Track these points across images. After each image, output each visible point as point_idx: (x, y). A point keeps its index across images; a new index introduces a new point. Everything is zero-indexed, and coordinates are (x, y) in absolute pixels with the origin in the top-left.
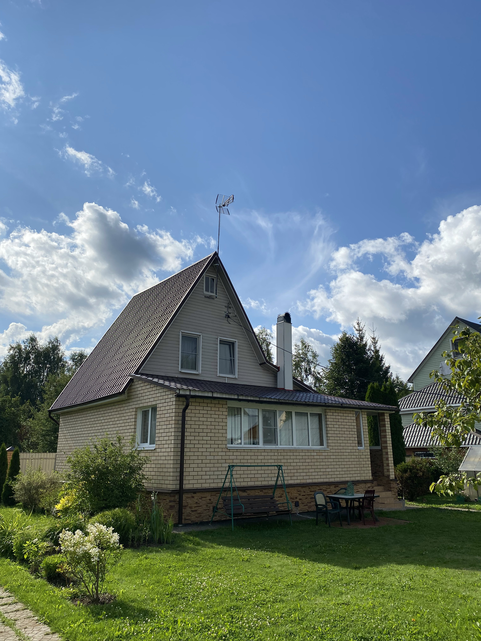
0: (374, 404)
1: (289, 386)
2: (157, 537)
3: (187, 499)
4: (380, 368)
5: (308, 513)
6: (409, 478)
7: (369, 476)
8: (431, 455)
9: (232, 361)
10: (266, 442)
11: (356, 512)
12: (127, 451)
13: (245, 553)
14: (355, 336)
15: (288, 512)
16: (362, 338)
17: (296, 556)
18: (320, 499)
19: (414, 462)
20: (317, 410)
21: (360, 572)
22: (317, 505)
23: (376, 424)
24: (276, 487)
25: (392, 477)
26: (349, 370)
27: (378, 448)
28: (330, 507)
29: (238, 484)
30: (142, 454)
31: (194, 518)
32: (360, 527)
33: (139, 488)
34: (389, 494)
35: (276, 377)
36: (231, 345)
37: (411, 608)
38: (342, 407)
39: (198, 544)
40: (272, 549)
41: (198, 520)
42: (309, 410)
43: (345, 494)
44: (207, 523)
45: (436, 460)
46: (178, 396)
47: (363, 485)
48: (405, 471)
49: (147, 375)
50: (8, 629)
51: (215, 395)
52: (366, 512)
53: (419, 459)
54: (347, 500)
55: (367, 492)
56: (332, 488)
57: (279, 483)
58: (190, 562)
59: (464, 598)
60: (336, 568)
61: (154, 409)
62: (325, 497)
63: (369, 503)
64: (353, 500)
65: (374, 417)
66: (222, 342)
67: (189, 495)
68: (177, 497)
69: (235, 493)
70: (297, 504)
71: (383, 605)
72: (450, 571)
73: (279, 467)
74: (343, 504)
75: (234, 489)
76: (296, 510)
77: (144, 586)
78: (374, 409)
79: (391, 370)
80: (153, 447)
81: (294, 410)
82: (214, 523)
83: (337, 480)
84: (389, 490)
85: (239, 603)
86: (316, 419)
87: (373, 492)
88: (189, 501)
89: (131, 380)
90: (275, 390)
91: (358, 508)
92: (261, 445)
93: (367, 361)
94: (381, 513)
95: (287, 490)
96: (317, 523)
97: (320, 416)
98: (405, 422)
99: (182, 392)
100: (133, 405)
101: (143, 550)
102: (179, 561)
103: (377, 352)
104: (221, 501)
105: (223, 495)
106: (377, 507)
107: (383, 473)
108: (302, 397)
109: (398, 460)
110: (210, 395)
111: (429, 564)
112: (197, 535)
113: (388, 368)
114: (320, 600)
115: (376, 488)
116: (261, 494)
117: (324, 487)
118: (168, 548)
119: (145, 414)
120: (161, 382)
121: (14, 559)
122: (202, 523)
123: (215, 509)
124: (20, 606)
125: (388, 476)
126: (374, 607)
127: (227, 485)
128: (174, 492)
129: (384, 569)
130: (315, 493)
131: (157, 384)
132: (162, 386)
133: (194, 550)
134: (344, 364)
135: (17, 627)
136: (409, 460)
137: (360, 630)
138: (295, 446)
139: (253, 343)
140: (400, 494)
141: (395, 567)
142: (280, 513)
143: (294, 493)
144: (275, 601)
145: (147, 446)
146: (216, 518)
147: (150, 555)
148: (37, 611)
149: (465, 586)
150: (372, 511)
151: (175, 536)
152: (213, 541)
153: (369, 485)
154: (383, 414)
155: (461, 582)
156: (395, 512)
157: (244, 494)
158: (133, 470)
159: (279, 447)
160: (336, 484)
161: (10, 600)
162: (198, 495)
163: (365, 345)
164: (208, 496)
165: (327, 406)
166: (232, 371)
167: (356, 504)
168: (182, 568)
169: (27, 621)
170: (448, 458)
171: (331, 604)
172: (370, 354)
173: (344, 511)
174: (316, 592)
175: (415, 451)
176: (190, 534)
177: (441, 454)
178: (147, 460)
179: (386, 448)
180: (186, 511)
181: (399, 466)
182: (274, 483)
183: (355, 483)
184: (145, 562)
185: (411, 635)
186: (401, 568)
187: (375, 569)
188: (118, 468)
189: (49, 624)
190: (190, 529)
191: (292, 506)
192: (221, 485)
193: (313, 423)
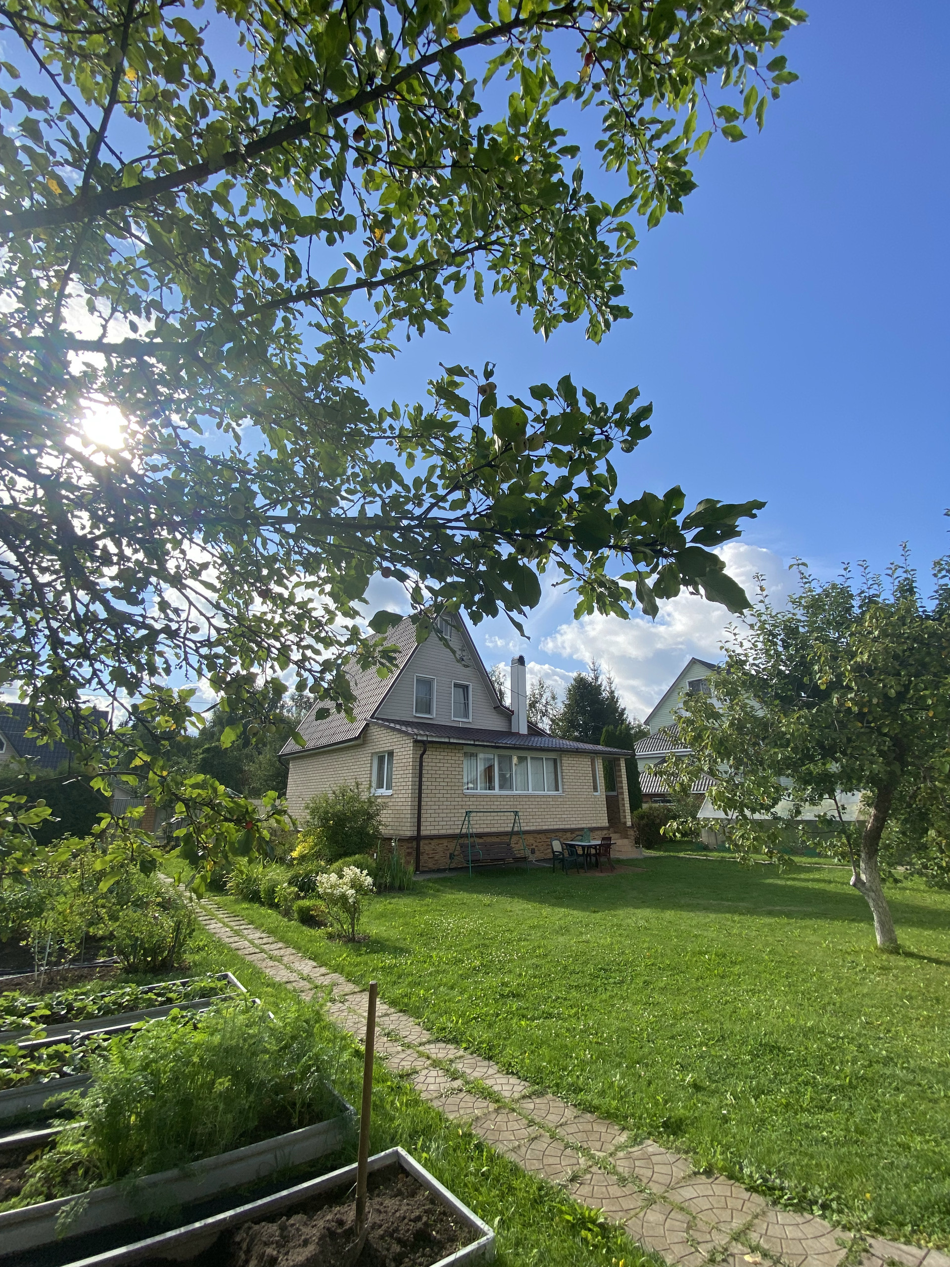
0: (609, 749)
1: (524, 730)
2: (397, 884)
3: (425, 846)
4: (616, 709)
5: (544, 860)
6: (647, 825)
7: (605, 822)
8: (669, 801)
9: (466, 705)
10: (501, 787)
11: (593, 859)
12: (364, 796)
13: (486, 899)
14: (589, 676)
15: (525, 859)
16: (597, 678)
17: (535, 901)
18: (557, 846)
19: (651, 808)
20: (553, 755)
21: (598, 916)
22: (553, 852)
23: (611, 769)
24: (512, 833)
25: (629, 824)
26: (583, 713)
27: (615, 793)
28: (566, 854)
29: (475, 831)
30: (379, 800)
31: (431, 865)
32: (598, 874)
33: (377, 836)
34: (626, 841)
35: (510, 721)
36: (465, 688)
37: (646, 945)
38: (577, 752)
39: (438, 891)
40: (513, 895)
41: (435, 867)
42: (544, 755)
43: (581, 841)
44: (445, 870)
45: (672, 806)
46: (416, 742)
47: (599, 833)
48: (642, 817)
49: (382, 719)
50: (276, 963)
51: (452, 741)
52: (603, 859)
53: (657, 805)
54: (583, 847)
55: (603, 839)
56: (569, 835)
57: (516, 829)
58: (433, 906)
59: (696, 936)
60: (575, 912)
61: (391, 754)
62: (562, 844)
63: (606, 851)
64: (590, 847)
65: (610, 762)
66: (456, 685)
67: (427, 842)
68: (414, 843)
69: (472, 840)
70: (533, 852)
71: (621, 943)
72: (685, 914)
73: (516, 813)
74: (580, 852)
75: (472, 835)
76: (532, 858)
77: (394, 927)
78: (610, 753)
79: (626, 712)
80: (390, 792)
81: (529, 755)
82: (451, 869)
83: (573, 826)
84: (626, 837)
85: (487, 942)
86: (551, 764)
87: (610, 839)
88: (426, 848)
89: (367, 725)
90: (510, 734)
91: (595, 855)
92: (497, 791)
93: (602, 702)
94: (619, 861)
95: (524, 837)
96: (554, 870)
97: (555, 761)
98: (641, 767)
99: (419, 738)
100: (369, 750)
101: (385, 896)
102: (422, 906)
103: (612, 692)
104: (458, 847)
105: (461, 841)
106: (614, 855)
107: (619, 819)
108: (537, 741)
109: (634, 806)
110: (447, 740)
111: (665, 908)
112: (436, 881)
113: (624, 709)
114: (561, 939)
115: (613, 836)
116: (497, 840)
117: (560, 834)
118: (409, 894)
119: (381, 760)
120: (398, 727)
121: (262, 904)
122: (439, 871)
123: (452, 856)
124: (280, 945)
125: (625, 823)
126: (612, 944)
127: (464, 831)
128: (411, 839)
129: (621, 913)
130: (552, 840)
131: (394, 729)
132: (400, 731)
133: (434, 896)
134: (578, 706)
135: (285, 962)
136: (645, 806)
137: (599, 963)
138: (530, 791)
139: (487, 686)
140: (637, 842)
141: (631, 910)
142: (517, 860)
143: (530, 839)
144: (520, 940)
145: (383, 791)
146: (453, 866)
147: (394, 901)
148: (299, 949)
149: (697, 926)
150: (609, 859)
151: (415, 883)
152: (452, 888)
153: (605, 832)
154: (619, 759)
155: (694, 923)
156: (632, 860)
157: (481, 841)
158: (371, 817)
159: (515, 792)
160: (572, 831)
161: (271, 940)
162: (434, 842)
163: (600, 686)
164: (445, 842)
165: (563, 751)
166: (466, 716)
167: (593, 851)
168: (427, 912)
169: (292, 957)
170: (686, 805)
171: (572, 942)
172: (605, 694)
173: (581, 859)
174: (557, 932)
175: (651, 796)
176: (429, 880)
177: (679, 801)
178: (385, 806)
179: (622, 793)
180: (423, 858)
181: (635, 812)
182: (509, 829)
183: (592, 830)
184: (390, 907)
185: (646, 966)
186: (638, 911)
187: (613, 912)
188: (355, 814)
189: (314, 960)
190: (428, 876)
191: (528, 853)
192: (458, 831)
193: (547, 768)
